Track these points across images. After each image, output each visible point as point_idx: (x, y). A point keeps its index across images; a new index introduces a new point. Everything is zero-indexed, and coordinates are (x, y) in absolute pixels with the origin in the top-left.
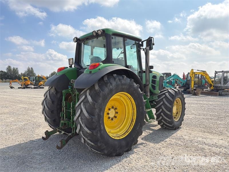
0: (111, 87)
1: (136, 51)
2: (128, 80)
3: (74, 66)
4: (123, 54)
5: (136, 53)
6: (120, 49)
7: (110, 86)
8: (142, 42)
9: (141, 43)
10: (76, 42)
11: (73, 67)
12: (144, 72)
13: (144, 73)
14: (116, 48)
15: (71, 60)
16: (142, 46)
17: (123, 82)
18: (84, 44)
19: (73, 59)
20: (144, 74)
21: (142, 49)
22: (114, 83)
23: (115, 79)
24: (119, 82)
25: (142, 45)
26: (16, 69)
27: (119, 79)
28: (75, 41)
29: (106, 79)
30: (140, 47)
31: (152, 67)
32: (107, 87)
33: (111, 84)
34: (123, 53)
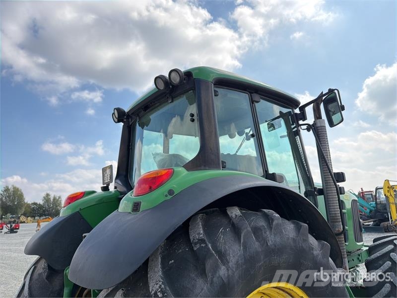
0: (223, 271)
1: (286, 134)
2: (289, 228)
3: (115, 188)
4: (252, 139)
5: (287, 139)
6: (237, 135)
7: (216, 268)
8: (302, 109)
9: (297, 111)
10: (119, 121)
11: (110, 190)
12: (321, 192)
13: (320, 195)
14: (227, 135)
15: (108, 171)
16: (304, 118)
17: (272, 239)
18: (142, 126)
19: (111, 167)
20: (321, 199)
21: (305, 127)
22: (234, 252)
23: (236, 230)
24: (256, 245)
25: (303, 116)
26: (58, 198)
27: (256, 231)
28: (116, 120)
29: (198, 232)
30: (298, 123)
31: (340, 177)
32: (203, 273)
33: (222, 256)
34: (253, 136)
